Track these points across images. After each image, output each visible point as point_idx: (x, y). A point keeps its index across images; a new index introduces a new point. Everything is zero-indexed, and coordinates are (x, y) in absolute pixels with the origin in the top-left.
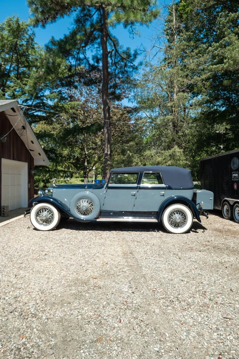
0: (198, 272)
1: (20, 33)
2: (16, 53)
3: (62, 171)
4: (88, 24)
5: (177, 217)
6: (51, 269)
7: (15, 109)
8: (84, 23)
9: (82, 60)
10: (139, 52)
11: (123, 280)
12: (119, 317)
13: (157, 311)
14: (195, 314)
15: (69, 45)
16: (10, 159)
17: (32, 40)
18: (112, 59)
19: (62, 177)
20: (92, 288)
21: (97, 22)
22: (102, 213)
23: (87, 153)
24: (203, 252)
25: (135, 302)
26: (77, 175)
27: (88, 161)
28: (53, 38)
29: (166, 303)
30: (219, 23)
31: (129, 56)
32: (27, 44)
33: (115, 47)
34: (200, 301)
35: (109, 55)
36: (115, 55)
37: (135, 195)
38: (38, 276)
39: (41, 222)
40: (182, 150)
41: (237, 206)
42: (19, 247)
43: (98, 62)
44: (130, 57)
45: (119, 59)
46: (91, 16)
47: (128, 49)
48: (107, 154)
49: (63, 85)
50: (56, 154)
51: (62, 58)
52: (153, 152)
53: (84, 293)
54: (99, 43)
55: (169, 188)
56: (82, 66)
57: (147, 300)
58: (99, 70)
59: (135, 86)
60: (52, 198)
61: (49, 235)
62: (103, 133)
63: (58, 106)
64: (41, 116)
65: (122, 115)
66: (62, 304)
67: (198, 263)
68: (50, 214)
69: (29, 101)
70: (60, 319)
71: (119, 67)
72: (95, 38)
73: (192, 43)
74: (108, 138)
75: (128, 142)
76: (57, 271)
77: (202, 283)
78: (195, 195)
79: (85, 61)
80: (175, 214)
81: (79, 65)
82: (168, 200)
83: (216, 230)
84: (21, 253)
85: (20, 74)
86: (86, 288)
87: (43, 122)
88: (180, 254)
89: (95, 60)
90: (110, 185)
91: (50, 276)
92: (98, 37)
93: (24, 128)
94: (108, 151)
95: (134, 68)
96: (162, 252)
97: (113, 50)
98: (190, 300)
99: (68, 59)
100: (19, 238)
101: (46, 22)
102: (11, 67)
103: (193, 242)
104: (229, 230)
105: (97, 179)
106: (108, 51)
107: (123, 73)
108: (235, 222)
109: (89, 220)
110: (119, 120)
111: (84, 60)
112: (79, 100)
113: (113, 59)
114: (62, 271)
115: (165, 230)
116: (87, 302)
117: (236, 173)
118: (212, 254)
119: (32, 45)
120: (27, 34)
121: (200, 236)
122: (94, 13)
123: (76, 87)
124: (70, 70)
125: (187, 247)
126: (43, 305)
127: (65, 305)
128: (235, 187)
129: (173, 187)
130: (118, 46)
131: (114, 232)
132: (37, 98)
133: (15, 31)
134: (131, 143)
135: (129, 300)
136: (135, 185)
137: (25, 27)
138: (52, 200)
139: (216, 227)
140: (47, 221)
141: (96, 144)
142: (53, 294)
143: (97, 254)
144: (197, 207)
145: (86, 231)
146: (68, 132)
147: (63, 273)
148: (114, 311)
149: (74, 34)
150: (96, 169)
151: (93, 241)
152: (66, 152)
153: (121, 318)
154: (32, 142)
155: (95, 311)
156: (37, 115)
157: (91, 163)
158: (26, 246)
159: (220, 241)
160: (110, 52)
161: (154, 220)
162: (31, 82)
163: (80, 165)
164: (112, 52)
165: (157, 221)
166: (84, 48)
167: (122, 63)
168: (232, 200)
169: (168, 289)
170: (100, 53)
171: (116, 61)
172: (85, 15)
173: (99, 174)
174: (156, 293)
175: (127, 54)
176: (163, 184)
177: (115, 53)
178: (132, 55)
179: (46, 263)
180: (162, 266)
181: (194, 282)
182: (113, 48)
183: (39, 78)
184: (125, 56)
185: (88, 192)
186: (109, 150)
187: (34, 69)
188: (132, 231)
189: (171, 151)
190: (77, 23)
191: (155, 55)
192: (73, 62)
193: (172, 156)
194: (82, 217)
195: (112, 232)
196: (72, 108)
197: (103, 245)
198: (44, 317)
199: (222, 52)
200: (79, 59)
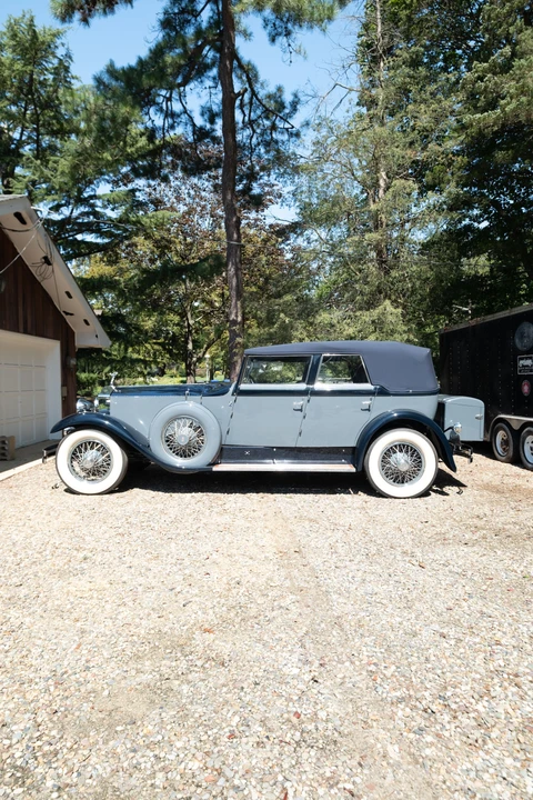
0: (478, 608)
1: (39, 55)
2: (33, 101)
3: (138, 361)
4: (190, 31)
5: (402, 461)
6: (95, 601)
7: (25, 215)
8: (181, 29)
9: (179, 116)
10: (303, 98)
11: (283, 636)
12: (280, 778)
13: (394, 752)
14: (509, 761)
15: (149, 77)
16: (18, 332)
17: (67, 69)
18: (243, 112)
19: (141, 373)
20: (199, 663)
21: (210, 26)
22: (225, 453)
23: (191, 322)
24: (473, 545)
25: (322, 715)
26: (174, 371)
27: (193, 341)
28: (112, 64)
29: (413, 719)
30: (489, 16)
31: (281, 106)
32: (54, 79)
33: (250, 85)
34: (510, 711)
35: (238, 102)
36: (251, 103)
37: (301, 410)
38: (56, 622)
39: (83, 474)
40: (400, 310)
41: (530, 433)
42: (19, 538)
43: (212, 121)
44: (284, 107)
45: (259, 112)
46: (196, 14)
47: (280, 89)
48: (234, 323)
49: (137, 173)
50: (127, 326)
51: (133, 107)
52: (336, 314)
53: (177, 682)
54: (214, 78)
55: (382, 392)
56: (179, 130)
57: (357, 709)
58: (215, 140)
59: (296, 170)
60: (108, 419)
61: (101, 506)
62: (225, 281)
63: (128, 221)
64: (91, 243)
65: (265, 241)
66: (110, 726)
67: (471, 579)
68: (103, 454)
69: (62, 209)
70: (99, 790)
71: (258, 131)
72: (208, 67)
73: (422, 71)
74: (237, 286)
75: (279, 296)
76: (108, 607)
77: (498, 643)
78: (441, 407)
79: (184, 118)
80: (395, 452)
81: (172, 127)
82: (379, 420)
83: (487, 487)
84: (23, 556)
85: (44, 150)
86: (183, 665)
87: (99, 255)
88: (419, 554)
89: (206, 117)
90: (243, 387)
91: (87, 628)
92: (213, 64)
93: (47, 261)
94: (237, 316)
95: (291, 135)
96: (373, 550)
97: (246, 90)
98: (480, 707)
99: (148, 114)
100: (28, 513)
101: (90, 11)
102: (22, 134)
103: (442, 521)
104: (516, 489)
105: (215, 379)
106: (236, 91)
107: (267, 144)
108: (524, 467)
109: (195, 469)
110: (259, 251)
111: (182, 116)
112: (173, 209)
113: (247, 112)
114: (122, 609)
115: (373, 491)
116: (183, 716)
117: (527, 358)
118: (499, 552)
119: (66, 81)
120: (55, 57)
121: (455, 502)
122: (202, 6)
123: (165, 179)
124: (151, 138)
125: (432, 531)
126: (54, 733)
127: (119, 728)
128: (526, 389)
129: (391, 390)
130: (257, 81)
131: (254, 496)
132: (80, 201)
133: (27, 49)
134: (288, 298)
135: (306, 710)
136: (303, 386)
137: (48, 38)
138: (107, 422)
139: (485, 482)
140: (97, 472)
141: (211, 303)
142: (89, 686)
143: (215, 556)
144: (448, 435)
145: (188, 495)
146: (150, 278)
147: (125, 613)
148: (262, 753)
149: (158, 52)
150: (212, 358)
151: (204, 521)
152: (149, 323)
153: (288, 784)
154: (68, 294)
155: (207, 753)
156: (83, 242)
157: (201, 347)
158: (39, 535)
159: (504, 516)
160: (239, 94)
161: (348, 468)
162: (64, 164)
163: (179, 350)
164: (243, 95)
165: (354, 470)
166: (182, 89)
167: (267, 123)
168: (516, 420)
169: (409, 665)
170: (217, 101)
171: (253, 116)
172: (183, 11)
173: (218, 369)
174: (379, 680)
175: (276, 102)
176: (366, 382)
177: (251, 99)
178: (287, 104)
179: (82, 584)
180: (381, 589)
181: (477, 640)
182: (247, 86)
183: (83, 154)
184: (272, 105)
185: (191, 404)
186: (239, 314)
187: (73, 137)
188: (295, 492)
189: (375, 313)
190: (164, 28)
191: (338, 105)
192: (159, 120)
193: (378, 325)
194: (179, 462)
195: (249, 495)
196: (160, 226)
197: (227, 529)
198: (49, 783)
199: (496, 83)
200: (170, 114)
